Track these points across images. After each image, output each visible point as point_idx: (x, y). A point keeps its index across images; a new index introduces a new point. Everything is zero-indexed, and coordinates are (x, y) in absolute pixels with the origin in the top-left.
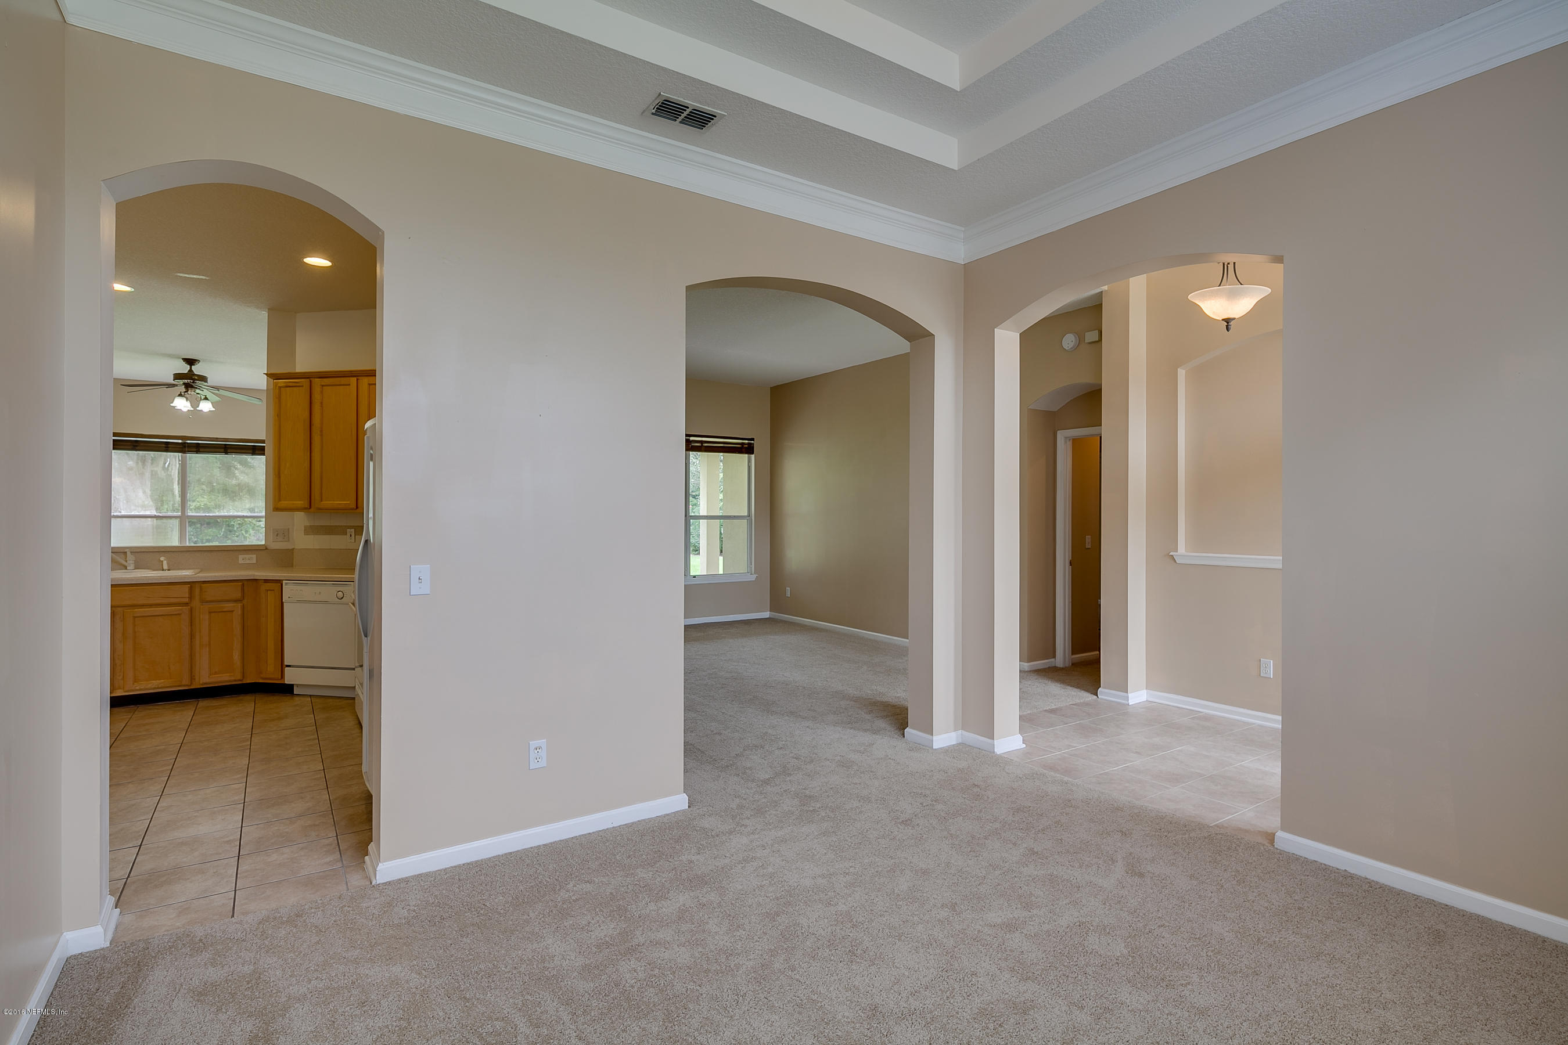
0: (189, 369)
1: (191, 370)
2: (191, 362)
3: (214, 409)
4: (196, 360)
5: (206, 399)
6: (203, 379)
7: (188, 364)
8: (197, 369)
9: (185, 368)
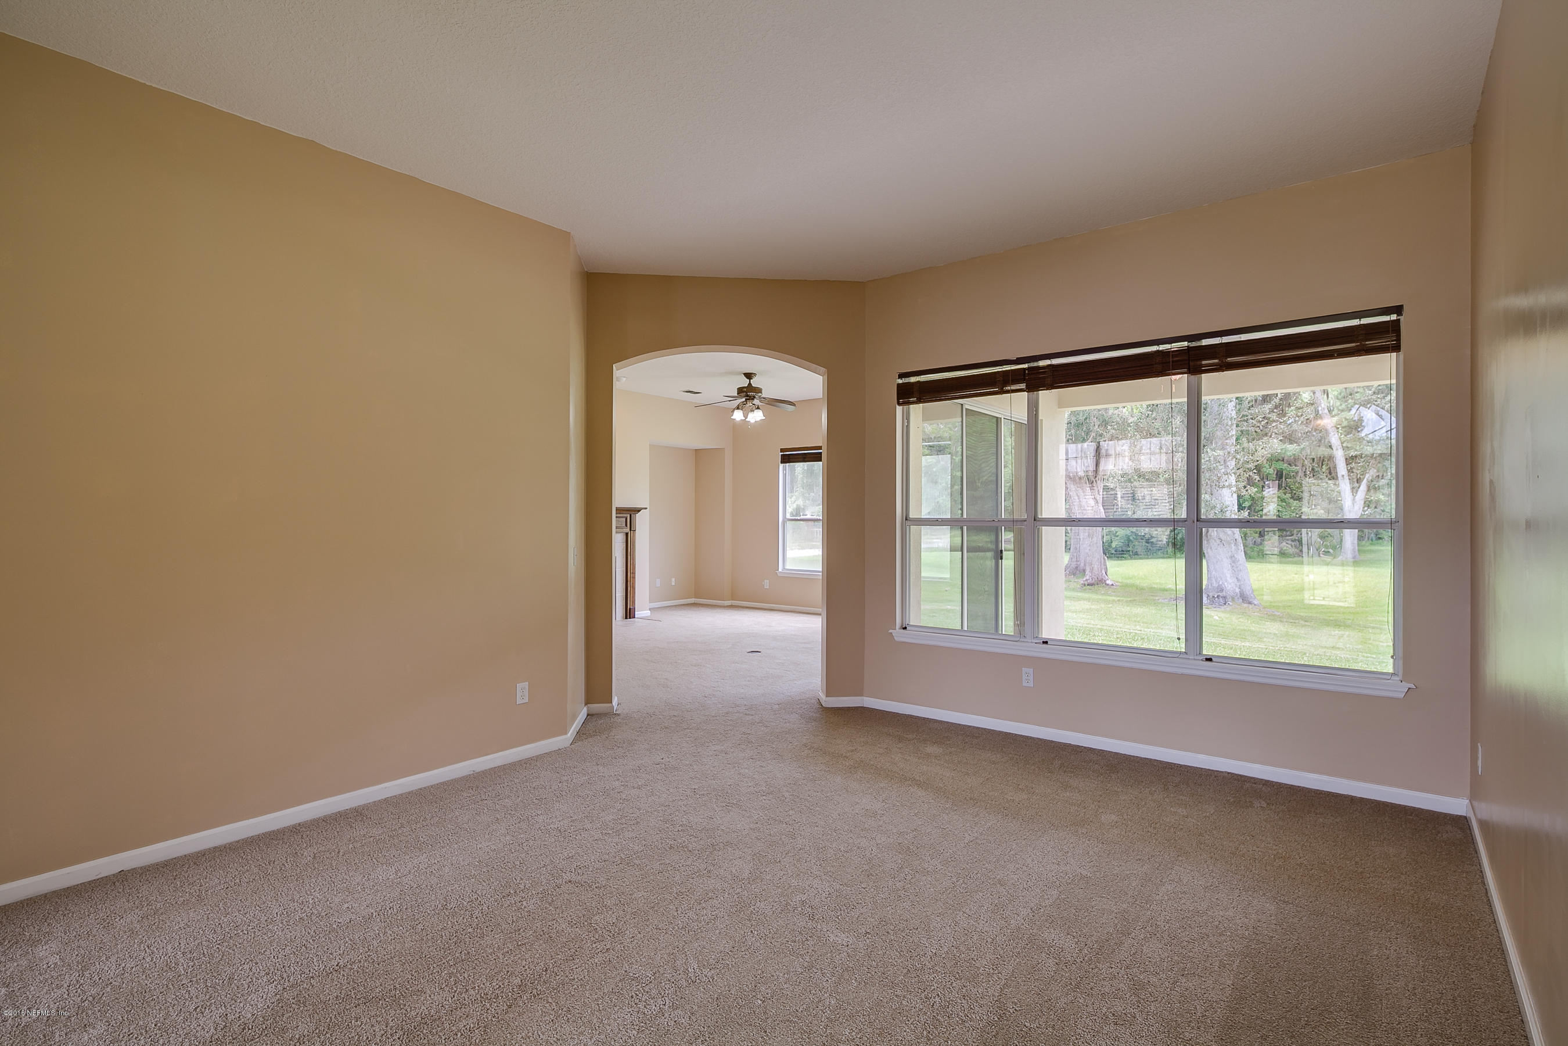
0: (748, 382)
1: (750, 384)
2: (749, 376)
3: (764, 418)
4: (751, 374)
5: (758, 408)
6: (759, 390)
7: (747, 378)
8: (755, 382)
9: (745, 382)
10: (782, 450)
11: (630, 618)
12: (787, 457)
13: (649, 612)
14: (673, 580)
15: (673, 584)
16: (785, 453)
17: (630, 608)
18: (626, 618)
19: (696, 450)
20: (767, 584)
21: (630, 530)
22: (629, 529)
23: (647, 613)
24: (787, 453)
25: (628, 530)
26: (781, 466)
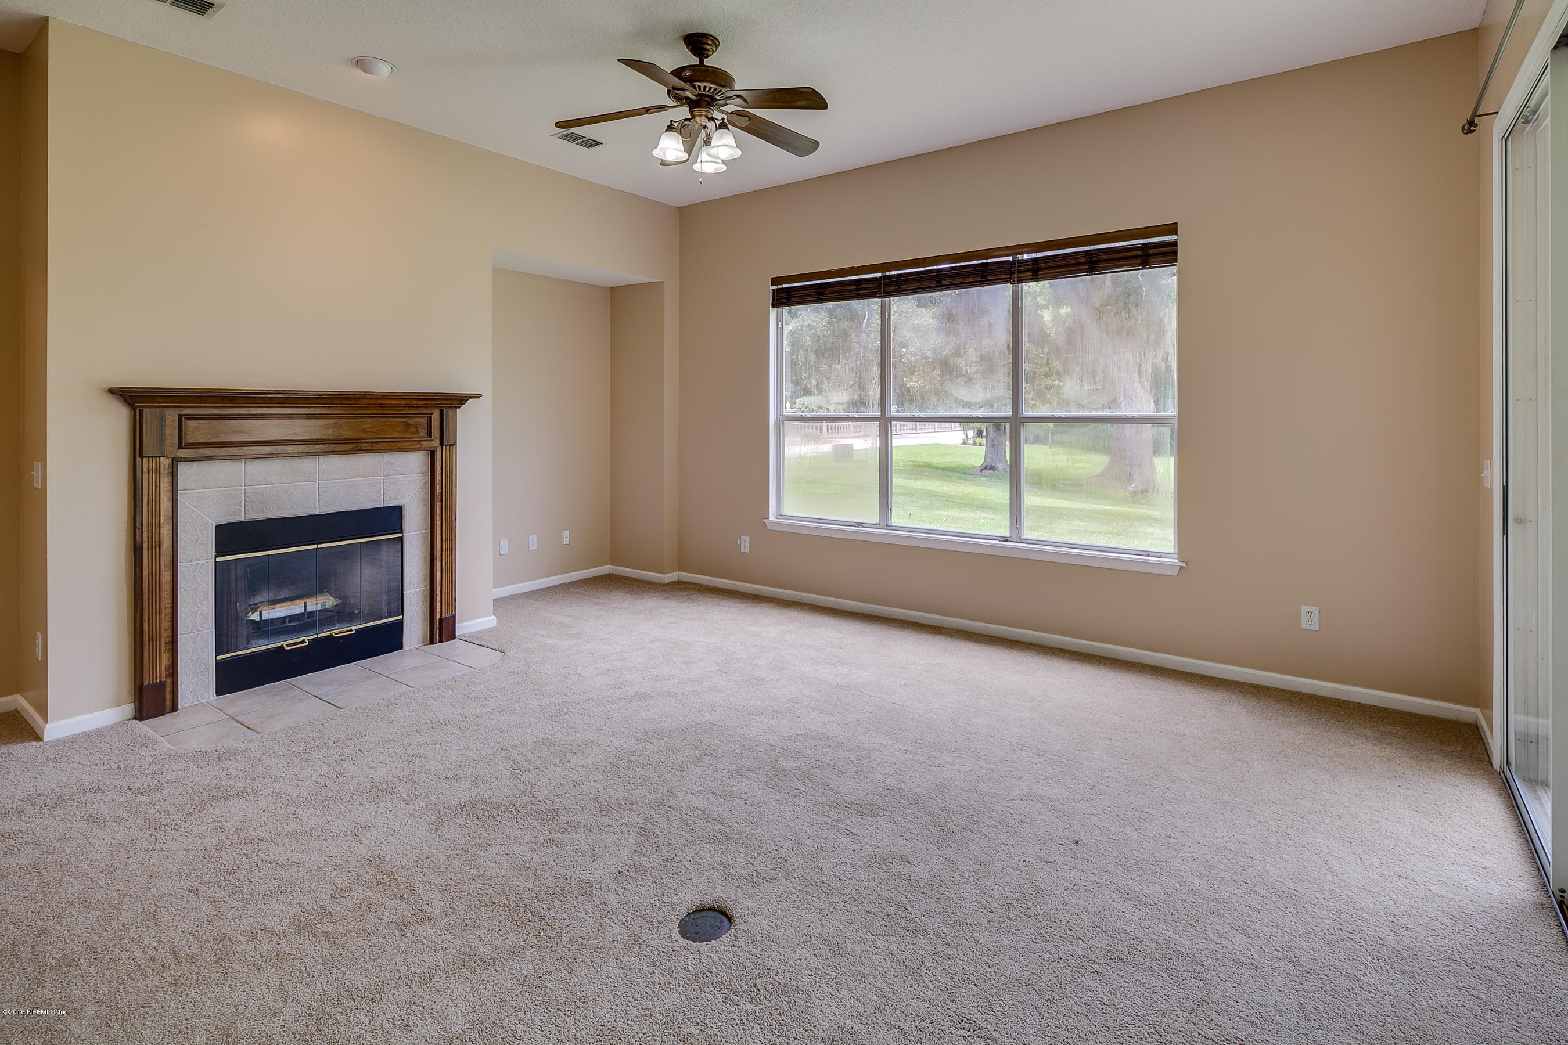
10: (775, 281)
11: (441, 641)
12: (784, 295)
13: (494, 617)
14: (566, 533)
15: (566, 541)
16: (780, 287)
17: (441, 619)
18: (432, 642)
19: (611, 288)
20: (745, 544)
21: (441, 444)
22: (438, 441)
23: (489, 621)
24: (785, 286)
25: (436, 443)
26: (773, 313)
